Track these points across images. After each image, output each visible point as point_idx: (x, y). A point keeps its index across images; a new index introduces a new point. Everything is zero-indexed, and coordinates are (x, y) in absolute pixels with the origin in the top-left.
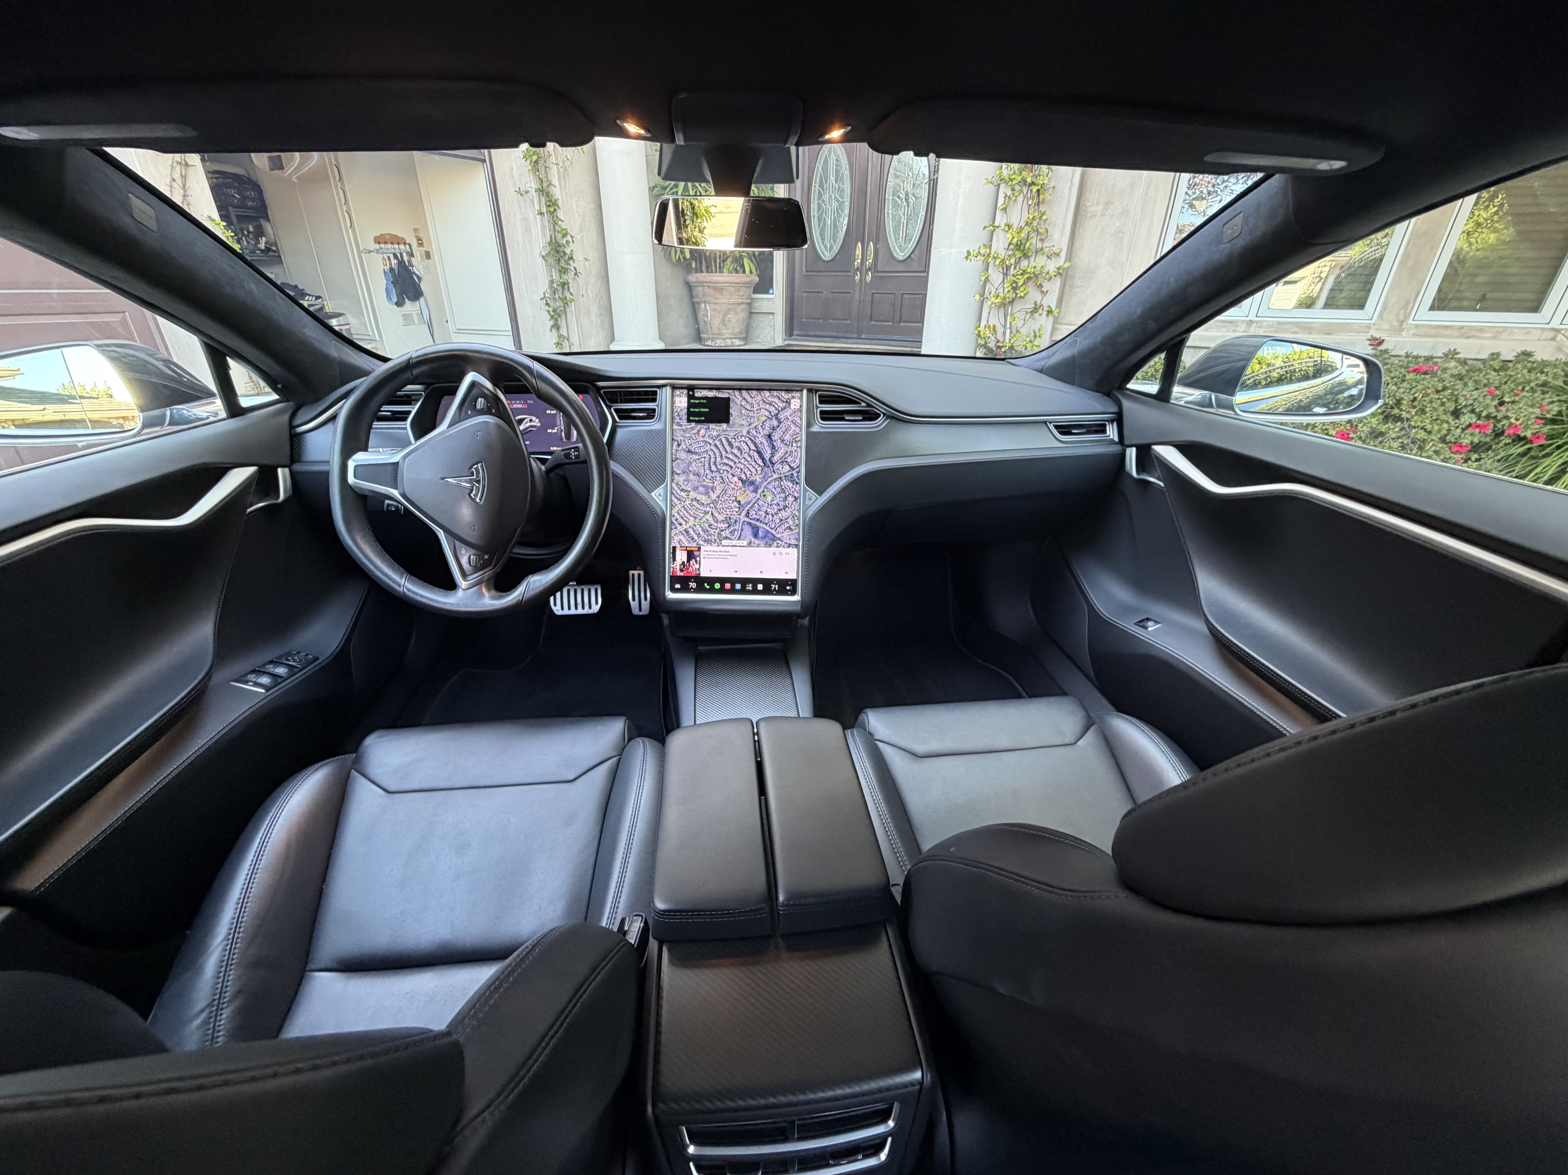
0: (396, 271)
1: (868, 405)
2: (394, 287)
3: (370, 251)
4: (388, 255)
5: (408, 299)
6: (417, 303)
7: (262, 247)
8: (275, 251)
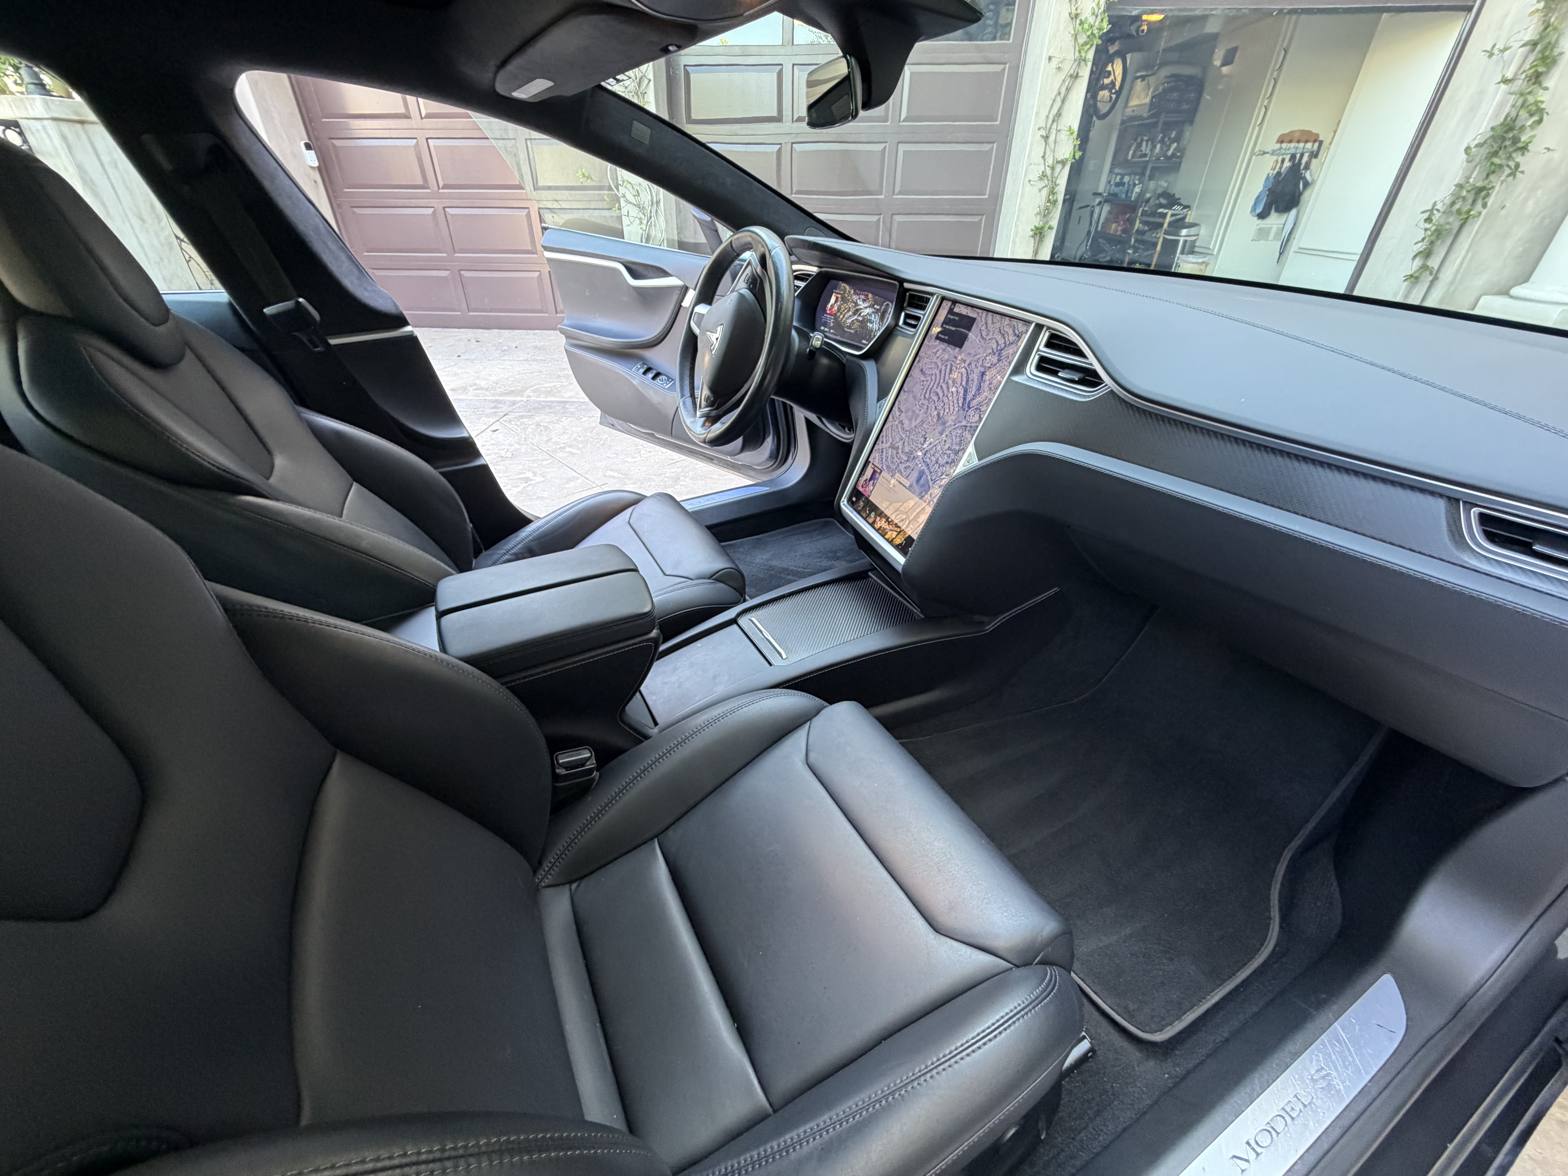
1: (1092, 364)
2: (1268, 195)
3: (1265, 153)
4: (1284, 156)
5: (1277, 211)
6: (1285, 215)
7: (1170, 153)
8: (1178, 157)
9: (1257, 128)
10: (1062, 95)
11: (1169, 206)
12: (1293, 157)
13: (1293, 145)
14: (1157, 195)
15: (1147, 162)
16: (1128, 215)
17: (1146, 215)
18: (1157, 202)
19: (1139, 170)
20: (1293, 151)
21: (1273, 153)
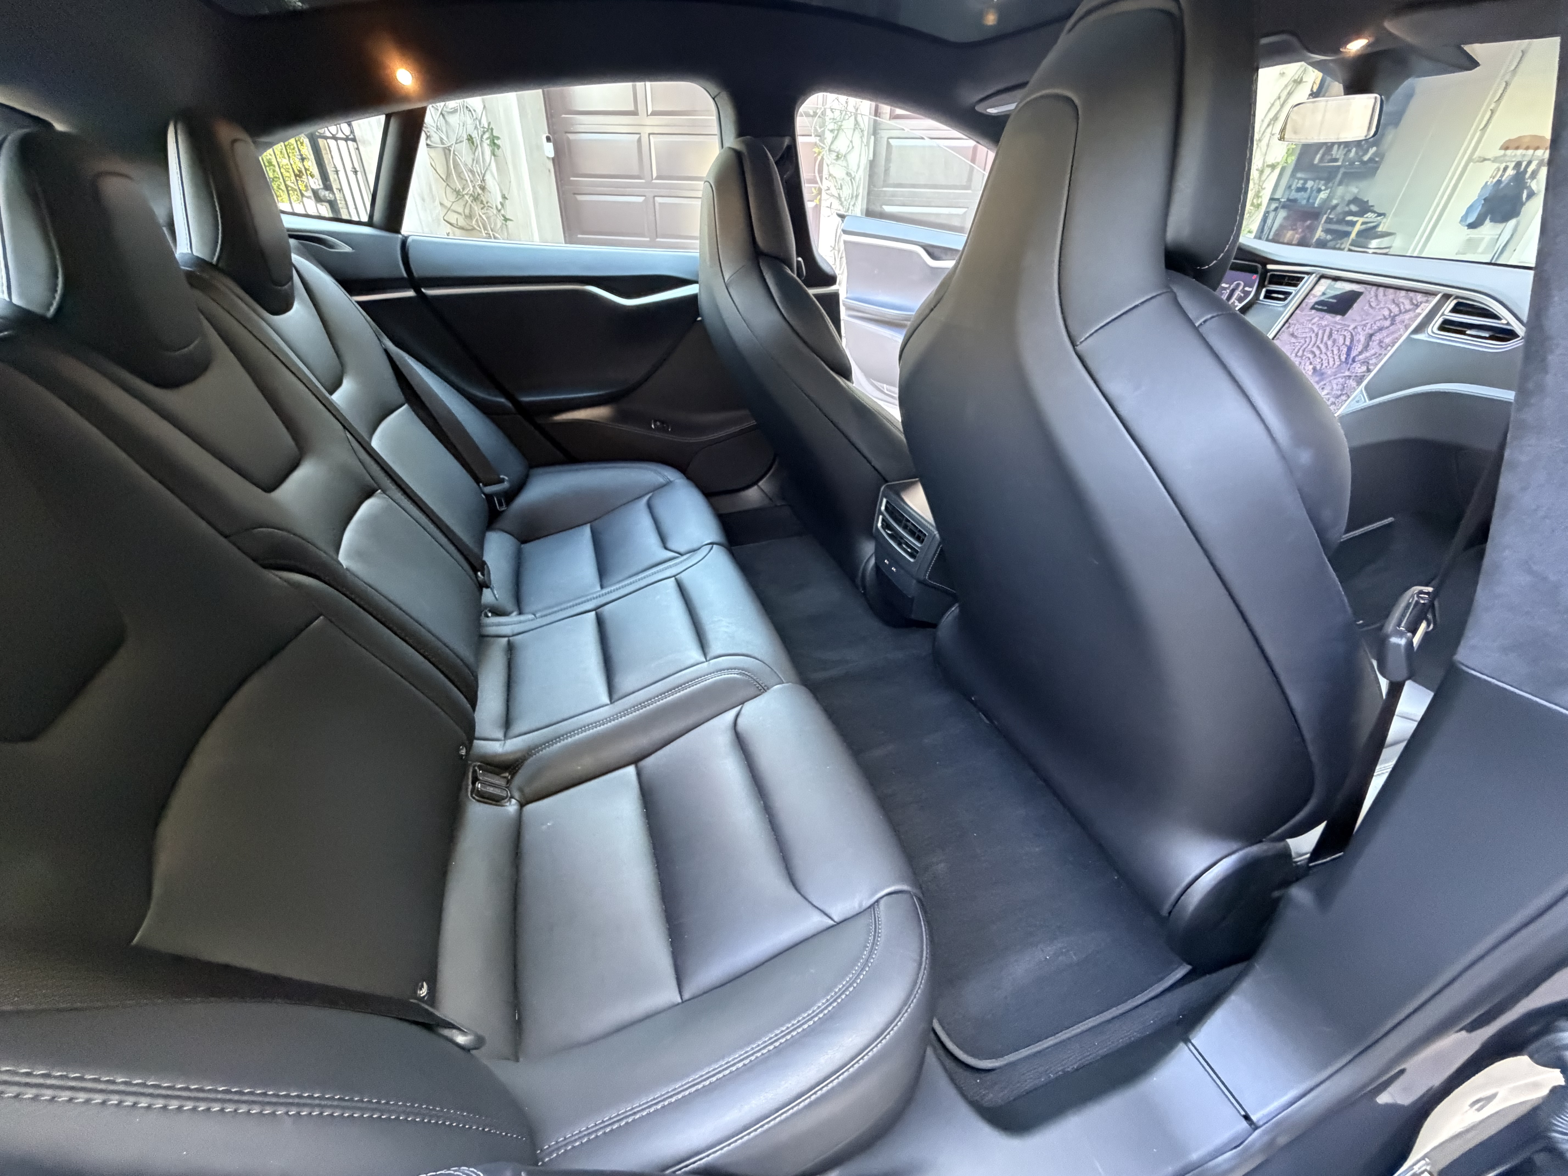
0: (1502, 185)
1: (1508, 324)
2: (1483, 205)
3: (1485, 160)
4: (1508, 164)
5: (1492, 220)
6: (1502, 226)
7: (1366, 158)
8: (1377, 162)
9: (1478, 134)
10: (1282, 100)
11: (1361, 214)
12: (1518, 164)
13: (1519, 152)
14: (1346, 202)
15: (1339, 167)
16: (1309, 222)
17: (1330, 223)
18: (1347, 209)
19: (1325, 175)
20: (1519, 159)
21: (1495, 160)
